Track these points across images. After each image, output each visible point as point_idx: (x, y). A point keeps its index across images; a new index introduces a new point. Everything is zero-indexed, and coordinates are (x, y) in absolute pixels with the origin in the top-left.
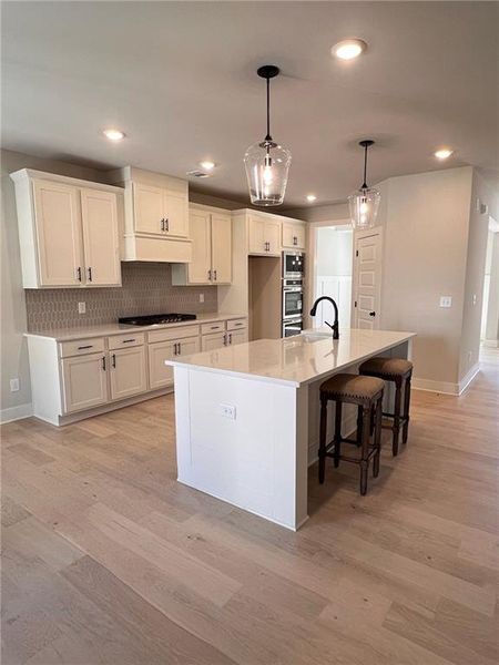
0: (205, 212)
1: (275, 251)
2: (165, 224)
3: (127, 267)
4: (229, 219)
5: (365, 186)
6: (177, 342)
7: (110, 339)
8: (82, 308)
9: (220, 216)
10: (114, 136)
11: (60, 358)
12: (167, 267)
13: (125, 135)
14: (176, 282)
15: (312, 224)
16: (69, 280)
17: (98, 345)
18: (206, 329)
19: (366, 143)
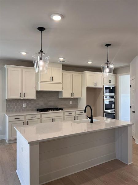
2: (52, 79)
4: (80, 75)
5: (108, 61)
6: (54, 118)
7: (27, 116)
8: (24, 105)
10: (24, 53)
11: (8, 121)
13: (27, 53)
15: (118, 74)
16: (17, 97)
17: (22, 118)
18: (66, 114)
19: (108, 45)
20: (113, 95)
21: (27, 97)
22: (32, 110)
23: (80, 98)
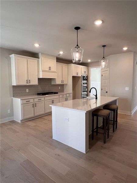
0: (61, 65)
1: (80, 75)
2: (50, 68)
3: (39, 79)
4: (67, 66)
5: (104, 57)
6: (53, 100)
7: (35, 99)
8: (27, 90)
9: (64, 66)
10: (37, 45)
11: (21, 104)
12: (50, 80)
13: (39, 45)
14: (53, 83)
15: (90, 68)
16: (24, 83)
17: (32, 101)
18: (61, 96)
19: (104, 46)
20: (85, 82)
21: (32, 83)
22: (33, 94)
23: (67, 84)
